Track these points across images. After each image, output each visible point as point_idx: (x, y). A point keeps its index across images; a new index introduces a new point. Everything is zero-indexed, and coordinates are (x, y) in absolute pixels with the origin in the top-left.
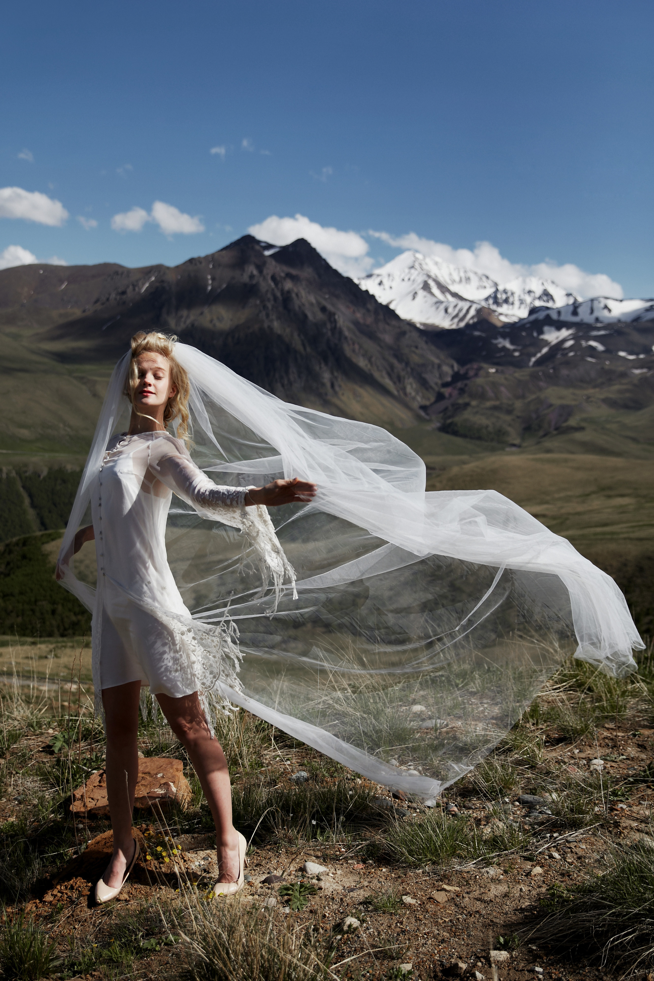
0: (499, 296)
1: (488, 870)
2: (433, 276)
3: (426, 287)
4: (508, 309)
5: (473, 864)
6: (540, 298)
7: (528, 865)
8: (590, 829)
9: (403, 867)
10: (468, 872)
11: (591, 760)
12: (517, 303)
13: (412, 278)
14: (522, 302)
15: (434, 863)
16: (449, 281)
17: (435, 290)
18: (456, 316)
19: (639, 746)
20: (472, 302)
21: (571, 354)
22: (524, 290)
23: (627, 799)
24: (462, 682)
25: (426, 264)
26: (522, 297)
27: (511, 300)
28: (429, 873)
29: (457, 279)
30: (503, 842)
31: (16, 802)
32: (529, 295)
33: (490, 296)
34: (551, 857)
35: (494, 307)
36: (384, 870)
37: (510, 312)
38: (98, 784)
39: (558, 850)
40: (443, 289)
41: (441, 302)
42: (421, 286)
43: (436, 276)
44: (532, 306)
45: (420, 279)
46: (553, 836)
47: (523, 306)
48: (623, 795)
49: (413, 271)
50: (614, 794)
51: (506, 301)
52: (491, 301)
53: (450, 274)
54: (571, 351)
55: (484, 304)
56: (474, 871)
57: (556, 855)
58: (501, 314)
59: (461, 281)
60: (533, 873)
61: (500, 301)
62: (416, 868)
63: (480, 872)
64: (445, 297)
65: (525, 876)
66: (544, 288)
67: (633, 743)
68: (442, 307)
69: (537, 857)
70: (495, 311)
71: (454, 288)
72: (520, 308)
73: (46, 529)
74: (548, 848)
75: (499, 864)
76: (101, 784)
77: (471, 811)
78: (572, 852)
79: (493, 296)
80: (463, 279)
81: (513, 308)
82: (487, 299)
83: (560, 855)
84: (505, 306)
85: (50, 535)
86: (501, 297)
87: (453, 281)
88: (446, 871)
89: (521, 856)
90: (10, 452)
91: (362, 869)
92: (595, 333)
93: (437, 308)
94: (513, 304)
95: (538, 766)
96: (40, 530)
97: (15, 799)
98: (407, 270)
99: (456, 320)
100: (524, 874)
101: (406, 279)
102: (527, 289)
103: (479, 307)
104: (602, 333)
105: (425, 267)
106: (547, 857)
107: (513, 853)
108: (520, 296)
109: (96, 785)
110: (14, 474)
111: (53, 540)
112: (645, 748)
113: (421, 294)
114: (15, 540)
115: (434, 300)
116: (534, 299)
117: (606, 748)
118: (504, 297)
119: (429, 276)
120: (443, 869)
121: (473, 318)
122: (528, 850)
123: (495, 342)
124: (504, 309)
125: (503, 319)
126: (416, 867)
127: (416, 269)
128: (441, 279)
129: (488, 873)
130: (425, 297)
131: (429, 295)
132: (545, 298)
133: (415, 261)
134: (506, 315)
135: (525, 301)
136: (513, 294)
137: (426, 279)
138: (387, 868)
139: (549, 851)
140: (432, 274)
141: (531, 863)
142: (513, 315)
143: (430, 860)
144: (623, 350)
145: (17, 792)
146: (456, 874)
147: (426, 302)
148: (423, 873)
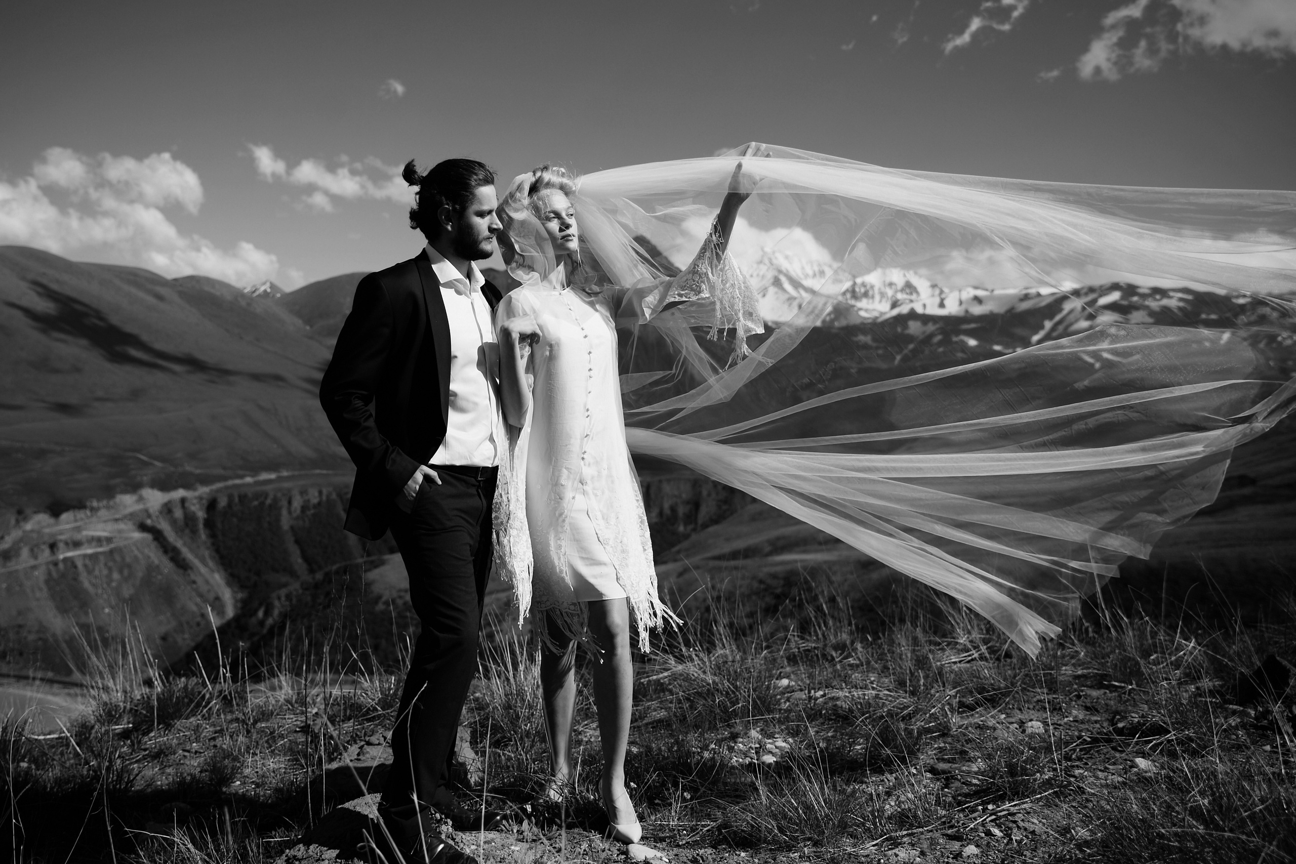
0: (857, 290)
1: (897, 852)
2: (785, 271)
3: (777, 282)
4: (868, 303)
5: (873, 846)
6: (902, 290)
7: (956, 845)
8: (1041, 798)
9: (771, 850)
10: (867, 856)
11: (1024, 723)
12: (877, 297)
13: (761, 273)
14: (882, 295)
15: (816, 844)
16: (802, 276)
17: (787, 286)
18: (812, 312)
19: (1087, 708)
20: (828, 297)
21: (941, 350)
22: (884, 282)
23: (1086, 764)
24: (841, 654)
25: (776, 258)
26: (883, 289)
27: (871, 293)
28: (809, 857)
29: (810, 273)
30: (915, 816)
31: (253, 786)
32: (891, 288)
33: (847, 290)
34: (989, 833)
35: (852, 302)
36: (743, 854)
37: (870, 307)
38: (356, 757)
39: (999, 826)
40: (796, 284)
41: (795, 298)
42: (772, 280)
43: (787, 271)
44: (894, 299)
45: (770, 275)
46: (987, 808)
47: (884, 300)
48: (1079, 759)
49: (762, 266)
50: (1068, 758)
51: (866, 294)
52: (848, 295)
53: (803, 268)
54: (940, 347)
55: (840, 298)
56: (875, 854)
57: (996, 832)
58: (860, 309)
59: (815, 275)
60: (965, 855)
61: (859, 295)
62: (790, 850)
63: (885, 856)
64: (799, 292)
65: (953, 858)
66: (906, 279)
67: (1078, 705)
68: (795, 304)
69: (967, 835)
70: (854, 306)
71: (808, 283)
72: (880, 301)
73: (369, 555)
74: (983, 824)
75: (912, 845)
76: (360, 757)
77: (864, 786)
78: (1018, 827)
79: (850, 289)
80: (817, 274)
81: (873, 302)
82: (844, 294)
83: (1001, 831)
84: (864, 301)
85: (372, 562)
86: (860, 290)
87: (807, 276)
88: (834, 853)
89: (943, 835)
90: (330, 472)
91: (711, 854)
92: (966, 327)
93: (790, 305)
94: (873, 297)
95: (951, 733)
96: (363, 557)
97: (253, 782)
98: (755, 266)
99: (811, 317)
100: (952, 856)
101: (755, 275)
102: (888, 280)
103: (835, 302)
104: (973, 326)
105: (774, 261)
106: (983, 835)
107: (931, 831)
108: (880, 289)
109: (353, 758)
110: (334, 496)
111: (376, 567)
112: (1097, 710)
113: (772, 290)
114: (334, 567)
115: (787, 296)
116: (896, 292)
117: (1041, 712)
118: (863, 290)
119: (780, 272)
120: (830, 852)
121: (829, 314)
122: (952, 827)
123: (855, 339)
124: (863, 304)
125: (863, 314)
126: (789, 848)
127: (765, 264)
128: (793, 274)
129: (897, 855)
130: (776, 293)
131: (780, 292)
132: (908, 291)
133: (763, 256)
134: (866, 310)
135: (886, 293)
136: (872, 287)
137: (776, 274)
138: (747, 851)
139: (984, 827)
140: (783, 269)
141: (959, 843)
142: (874, 310)
143: (809, 839)
144: (998, 344)
145: (255, 774)
146: (850, 858)
147: (777, 299)
148: (800, 857)
